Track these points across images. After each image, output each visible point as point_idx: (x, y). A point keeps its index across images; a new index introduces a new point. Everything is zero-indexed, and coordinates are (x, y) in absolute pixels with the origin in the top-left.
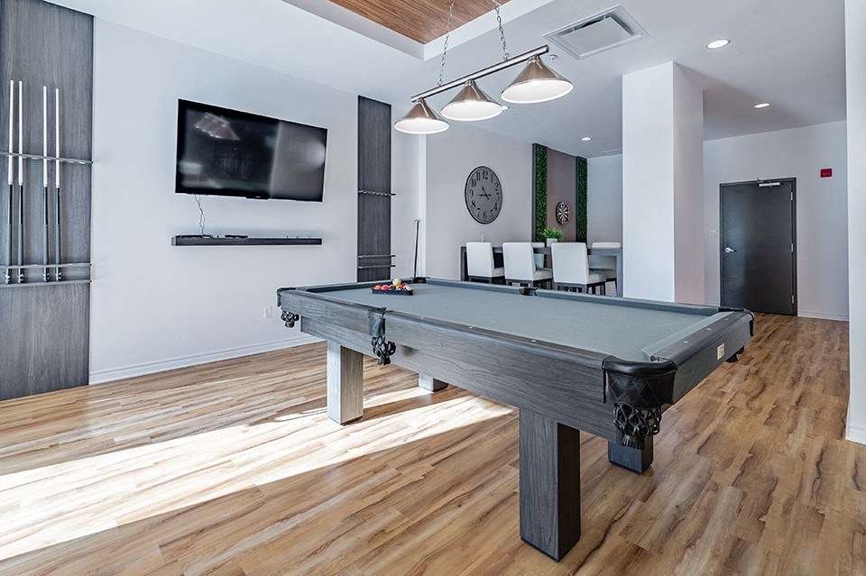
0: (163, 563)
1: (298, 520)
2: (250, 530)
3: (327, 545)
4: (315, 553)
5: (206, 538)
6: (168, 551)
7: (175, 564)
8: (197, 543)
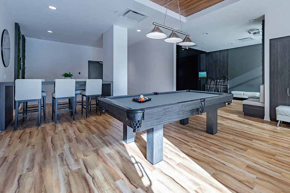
0: (257, 185)
1: (223, 162)
2: (232, 170)
3: (228, 155)
4: (232, 157)
5: (242, 179)
6: (252, 186)
7: (255, 182)
8: (245, 180)
